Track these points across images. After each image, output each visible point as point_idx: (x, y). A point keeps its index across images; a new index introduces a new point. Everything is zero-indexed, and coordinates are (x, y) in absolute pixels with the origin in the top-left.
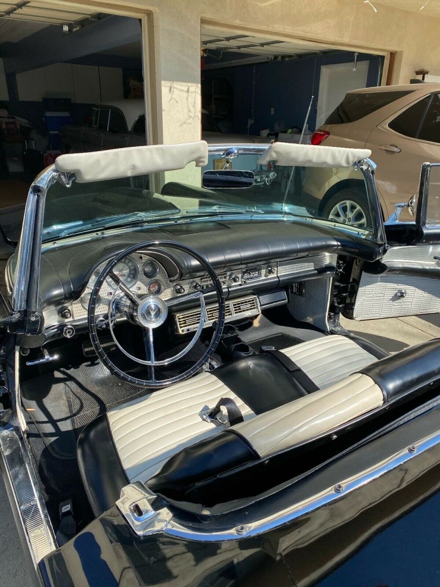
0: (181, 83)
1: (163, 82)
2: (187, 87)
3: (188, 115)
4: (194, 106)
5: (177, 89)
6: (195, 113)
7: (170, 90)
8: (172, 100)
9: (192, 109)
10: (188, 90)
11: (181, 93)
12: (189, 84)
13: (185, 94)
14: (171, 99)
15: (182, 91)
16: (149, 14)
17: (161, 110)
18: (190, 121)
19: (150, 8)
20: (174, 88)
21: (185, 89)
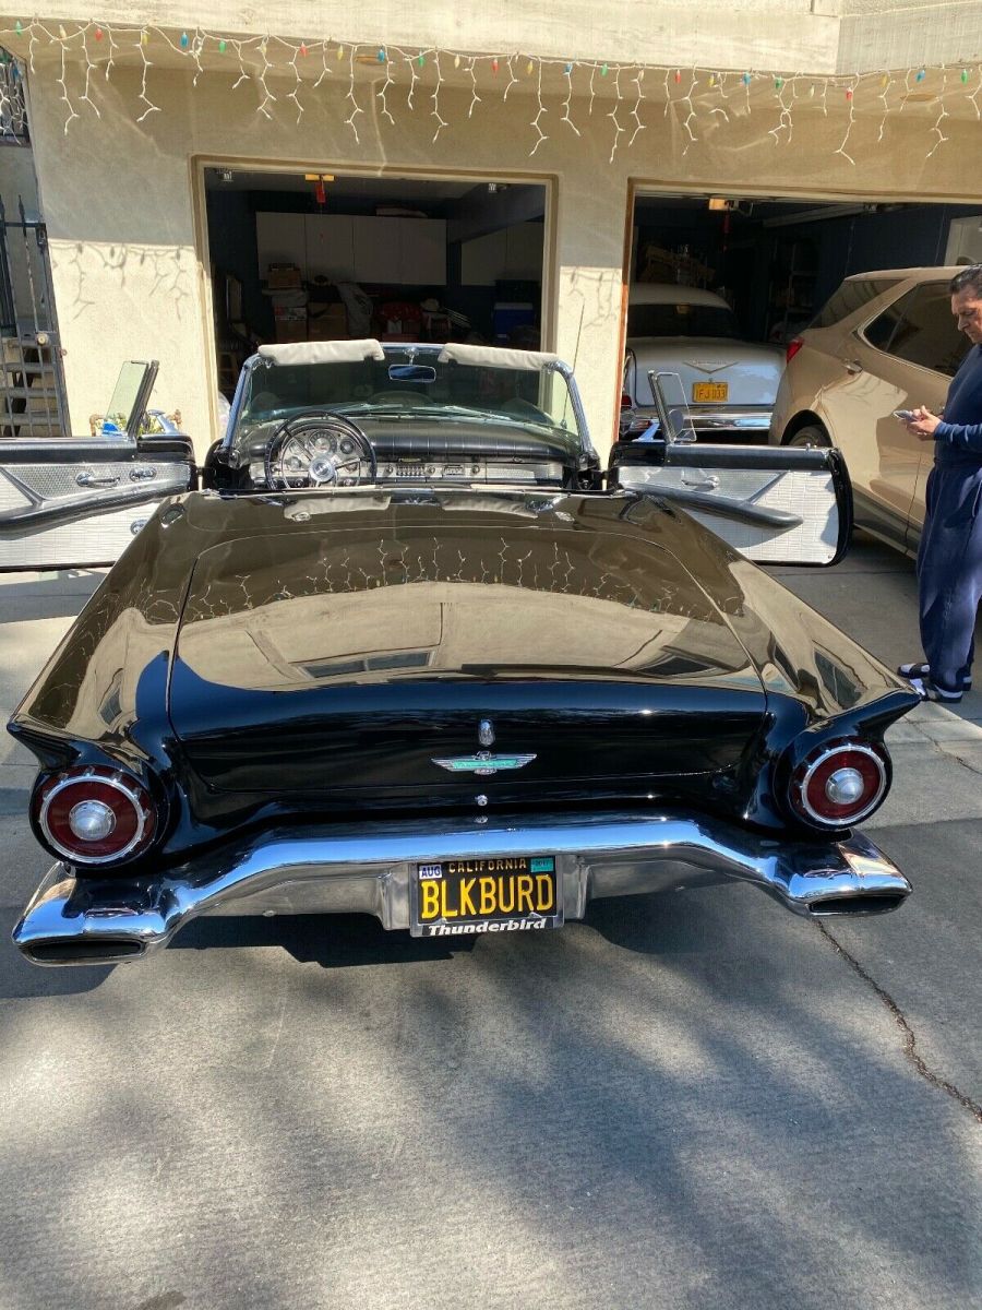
0: (589, 269)
1: (562, 268)
2: (599, 274)
3: (598, 312)
4: (609, 300)
5: (581, 275)
6: (610, 310)
7: (572, 279)
8: (575, 292)
9: (605, 305)
10: (600, 279)
11: (589, 283)
12: (603, 270)
13: (596, 284)
14: (572, 292)
15: (591, 279)
16: (554, 179)
17: (557, 306)
18: (600, 321)
19: (555, 173)
20: (579, 275)
21: (597, 276)
